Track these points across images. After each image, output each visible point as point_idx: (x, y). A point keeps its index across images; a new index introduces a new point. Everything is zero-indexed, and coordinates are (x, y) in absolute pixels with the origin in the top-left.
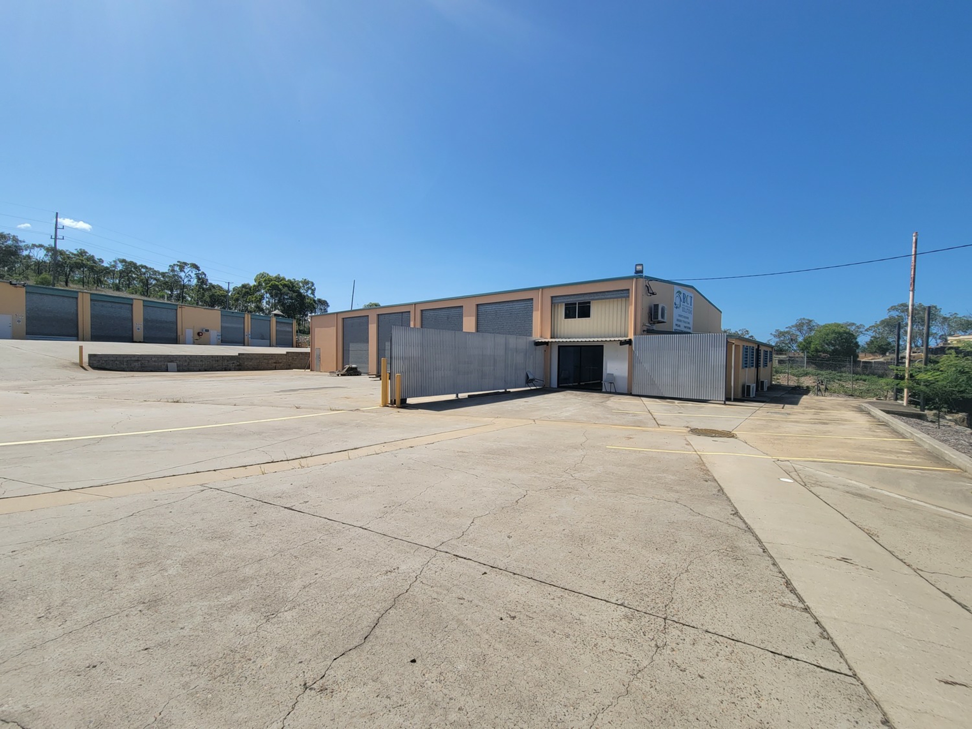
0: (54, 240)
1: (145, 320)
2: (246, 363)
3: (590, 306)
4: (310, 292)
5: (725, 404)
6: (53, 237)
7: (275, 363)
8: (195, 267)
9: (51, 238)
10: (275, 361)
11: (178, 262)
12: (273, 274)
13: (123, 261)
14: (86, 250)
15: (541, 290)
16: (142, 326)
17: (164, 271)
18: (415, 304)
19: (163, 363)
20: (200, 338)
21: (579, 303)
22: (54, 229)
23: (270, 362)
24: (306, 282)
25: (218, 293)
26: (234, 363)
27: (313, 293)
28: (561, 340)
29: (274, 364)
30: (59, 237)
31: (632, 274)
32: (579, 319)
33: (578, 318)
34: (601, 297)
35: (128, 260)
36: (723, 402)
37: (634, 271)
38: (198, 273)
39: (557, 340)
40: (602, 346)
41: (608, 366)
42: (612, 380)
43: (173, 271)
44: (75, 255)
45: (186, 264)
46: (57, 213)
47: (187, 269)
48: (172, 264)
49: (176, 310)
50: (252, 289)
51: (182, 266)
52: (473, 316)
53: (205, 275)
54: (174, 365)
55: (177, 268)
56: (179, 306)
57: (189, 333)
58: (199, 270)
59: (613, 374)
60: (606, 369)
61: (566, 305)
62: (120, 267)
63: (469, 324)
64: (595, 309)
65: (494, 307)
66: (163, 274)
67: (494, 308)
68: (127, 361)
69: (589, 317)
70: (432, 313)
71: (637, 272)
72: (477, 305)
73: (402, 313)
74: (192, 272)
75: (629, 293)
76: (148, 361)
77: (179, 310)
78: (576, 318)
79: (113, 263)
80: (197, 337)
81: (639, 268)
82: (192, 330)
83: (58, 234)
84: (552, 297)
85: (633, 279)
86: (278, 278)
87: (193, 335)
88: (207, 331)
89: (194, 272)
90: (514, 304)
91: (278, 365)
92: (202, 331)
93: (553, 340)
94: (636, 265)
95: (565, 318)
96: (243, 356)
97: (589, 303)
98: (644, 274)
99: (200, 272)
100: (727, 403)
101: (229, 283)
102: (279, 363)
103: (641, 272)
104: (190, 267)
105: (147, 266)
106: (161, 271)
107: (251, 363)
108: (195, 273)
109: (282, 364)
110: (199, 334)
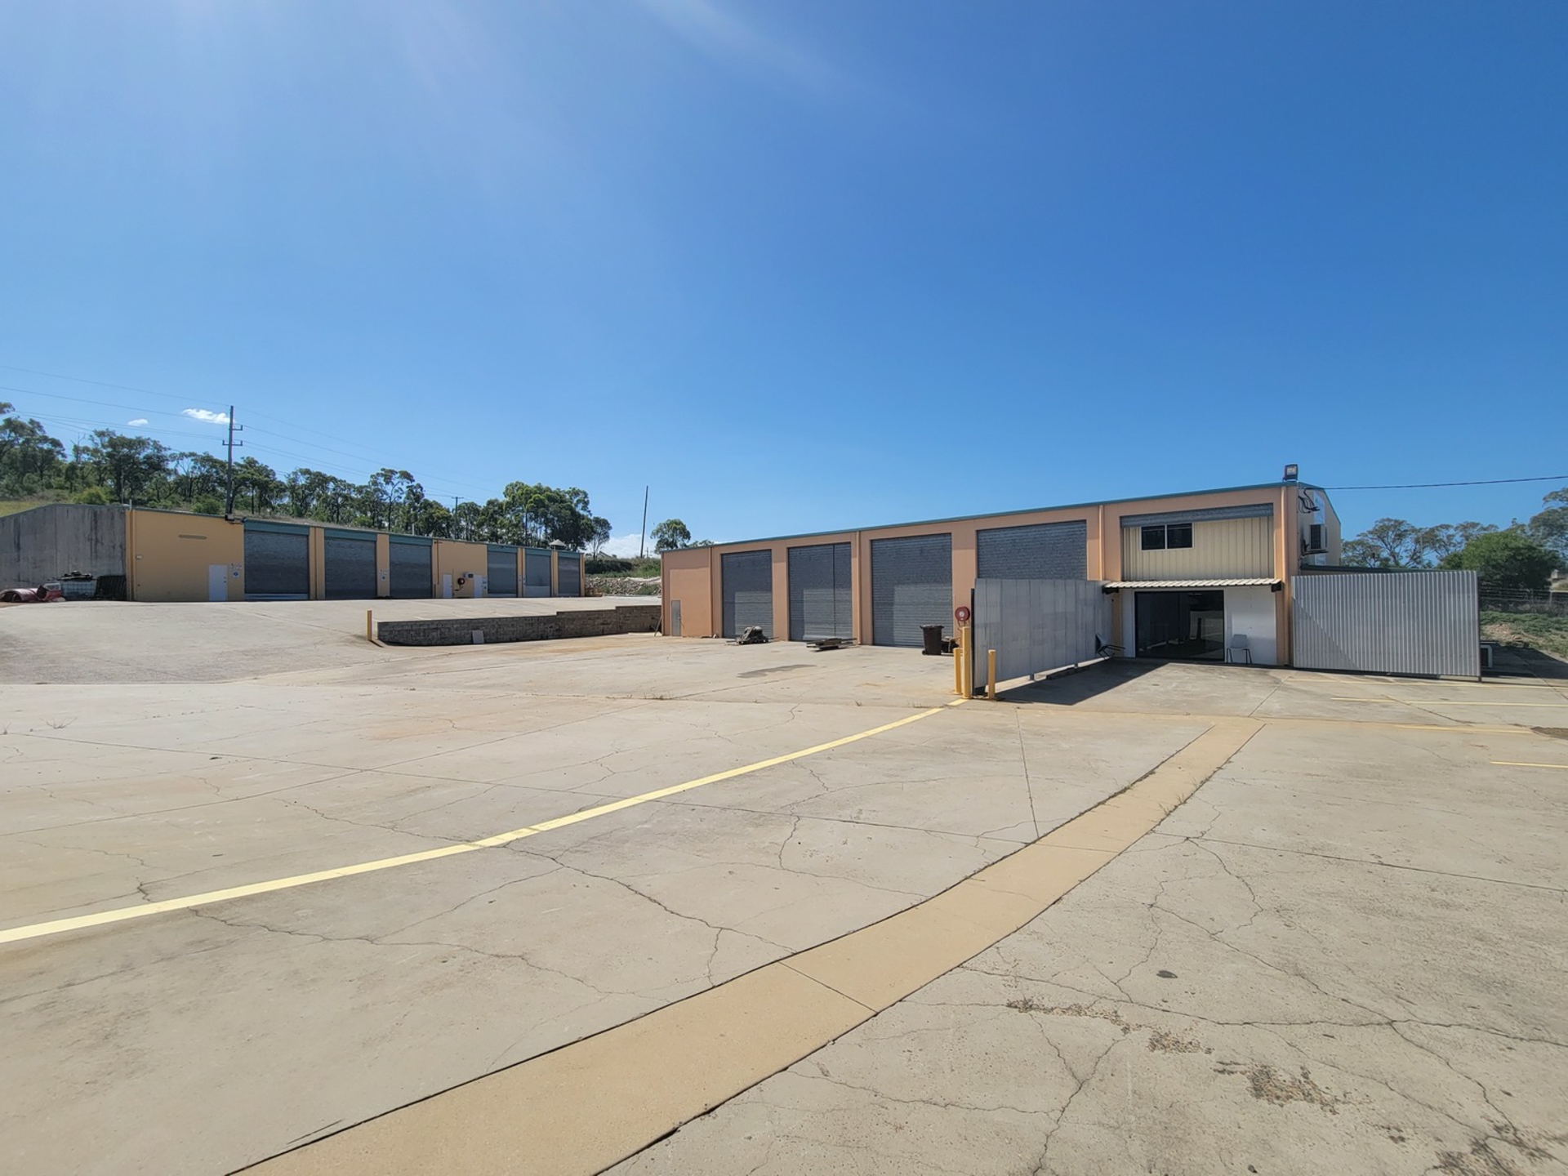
0: (227, 447)
3: (1191, 529)
5: (1480, 681)
6: (227, 442)
7: (602, 624)
8: (407, 476)
9: (224, 444)
10: (601, 621)
11: (383, 470)
12: (531, 484)
13: (307, 472)
14: (255, 459)
15: (1101, 507)
17: (363, 484)
18: (860, 532)
19: (466, 631)
20: (461, 589)
21: (1168, 526)
22: (228, 432)
23: (596, 623)
24: (575, 493)
25: (437, 514)
26: (551, 627)
27: (584, 508)
28: (1141, 584)
29: (602, 627)
30: (235, 441)
31: (1279, 480)
32: (1173, 551)
33: (1168, 548)
34: (1215, 516)
35: (314, 470)
36: (1477, 679)
37: (1283, 475)
38: (411, 486)
39: (1134, 584)
40: (1222, 591)
41: (1234, 622)
42: (1243, 643)
43: (375, 483)
44: (242, 466)
45: (393, 472)
46: (232, 407)
47: (396, 479)
48: (375, 474)
49: (431, 546)
51: (388, 475)
52: (972, 548)
53: (422, 489)
54: (480, 634)
55: (381, 480)
56: (434, 541)
57: (446, 581)
58: (412, 481)
59: (1245, 636)
60: (1230, 628)
61: (1143, 528)
62: (302, 481)
63: (963, 562)
64: (1199, 534)
65: (1009, 533)
66: (360, 490)
67: (1010, 535)
69: (1190, 546)
70: (890, 544)
71: (1287, 477)
72: (978, 532)
73: (834, 544)
74: (402, 484)
75: (1272, 509)
76: (449, 629)
77: (434, 546)
78: (1164, 548)
79: (292, 476)
80: (458, 587)
81: (1291, 471)
82: (450, 576)
83: (233, 438)
84: (1123, 517)
85: (1280, 487)
86: (539, 489)
87: (453, 583)
88: (471, 576)
89: (406, 485)
91: (605, 626)
92: (464, 576)
93: (1128, 584)
94: (1287, 466)
95: (1143, 549)
96: (563, 616)
97: (1191, 524)
98: (1300, 480)
99: (414, 484)
100: (1484, 679)
101: (457, 498)
102: (607, 624)
103: (1295, 476)
104: (400, 477)
105: (336, 477)
106: (357, 485)
107: (572, 627)
108: (407, 485)
109: (610, 626)
110: (459, 582)
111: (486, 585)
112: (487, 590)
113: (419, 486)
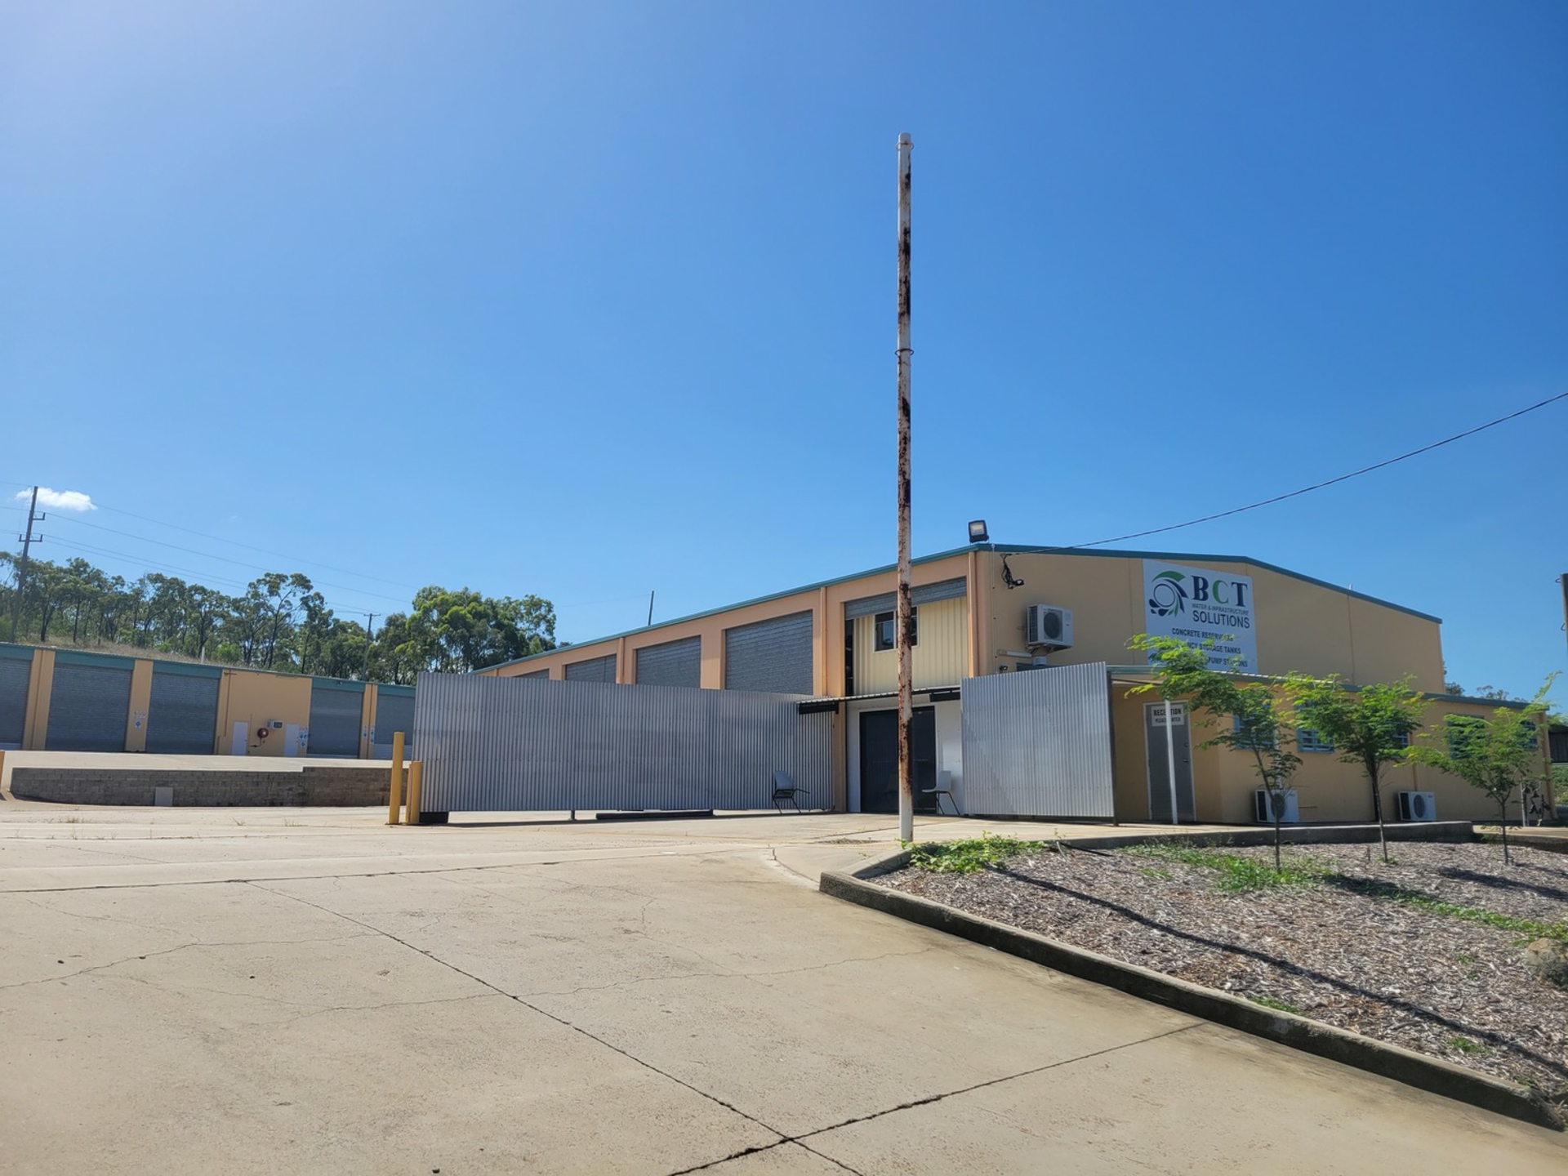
0: (24, 543)
1: (155, 705)
2: (317, 790)
3: (917, 618)
4: (543, 626)
6: (24, 538)
8: (302, 582)
9: (20, 541)
11: (267, 575)
12: (453, 588)
13: (158, 578)
14: (86, 561)
15: (823, 589)
16: (146, 717)
17: (239, 597)
18: (624, 637)
19: (146, 788)
20: (262, 740)
22: (27, 521)
24: (535, 604)
25: (350, 641)
27: (550, 629)
30: (34, 536)
31: (966, 542)
35: (168, 576)
36: (1114, 822)
37: (968, 538)
38: (307, 597)
40: (933, 707)
41: (944, 753)
42: (952, 787)
43: (256, 595)
44: (65, 572)
45: (282, 578)
47: (284, 590)
48: (255, 581)
49: (219, 679)
50: (407, 626)
51: (274, 583)
52: (718, 657)
53: (321, 599)
54: (168, 791)
55: (263, 590)
56: (224, 671)
57: (241, 733)
58: (309, 588)
61: (875, 617)
62: (150, 592)
63: (711, 674)
64: (921, 624)
66: (236, 604)
67: (753, 636)
68: (81, 782)
69: (918, 643)
72: (726, 632)
73: (606, 657)
74: (294, 595)
75: (961, 587)
76: (120, 783)
77: (224, 679)
79: (137, 586)
80: (257, 741)
81: (977, 529)
82: (247, 724)
83: (32, 531)
84: (846, 604)
85: (967, 553)
86: (464, 599)
87: (249, 735)
88: (278, 725)
89: (300, 595)
90: (786, 624)
92: (269, 725)
94: (970, 524)
95: (877, 649)
96: (314, 774)
97: (916, 608)
98: (992, 541)
99: (312, 593)
101: (371, 615)
103: (985, 537)
104: (293, 583)
105: (206, 587)
106: (233, 597)
107: (328, 791)
108: (302, 596)
110: (260, 734)
111: (306, 740)
112: (305, 747)
113: (319, 596)
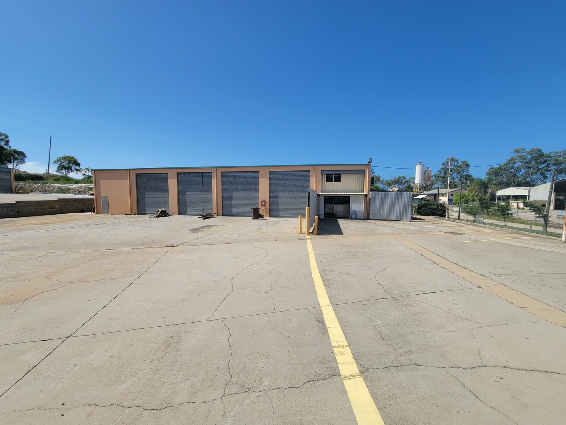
3: (341, 176)
15: (315, 166)
21: (334, 175)
32: (335, 183)
34: (348, 172)
36: (410, 221)
40: (350, 196)
59: (356, 210)
60: (351, 208)
61: (327, 175)
64: (343, 178)
67: (281, 174)
69: (340, 182)
72: (270, 172)
73: (202, 173)
75: (364, 172)
84: (321, 170)
85: (367, 165)
90: (296, 172)
93: (322, 193)
94: (370, 159)
95: (327, 182)
97: (341, 175)
